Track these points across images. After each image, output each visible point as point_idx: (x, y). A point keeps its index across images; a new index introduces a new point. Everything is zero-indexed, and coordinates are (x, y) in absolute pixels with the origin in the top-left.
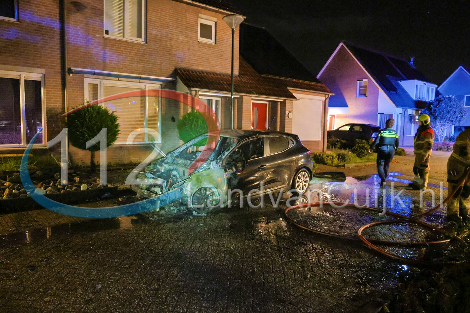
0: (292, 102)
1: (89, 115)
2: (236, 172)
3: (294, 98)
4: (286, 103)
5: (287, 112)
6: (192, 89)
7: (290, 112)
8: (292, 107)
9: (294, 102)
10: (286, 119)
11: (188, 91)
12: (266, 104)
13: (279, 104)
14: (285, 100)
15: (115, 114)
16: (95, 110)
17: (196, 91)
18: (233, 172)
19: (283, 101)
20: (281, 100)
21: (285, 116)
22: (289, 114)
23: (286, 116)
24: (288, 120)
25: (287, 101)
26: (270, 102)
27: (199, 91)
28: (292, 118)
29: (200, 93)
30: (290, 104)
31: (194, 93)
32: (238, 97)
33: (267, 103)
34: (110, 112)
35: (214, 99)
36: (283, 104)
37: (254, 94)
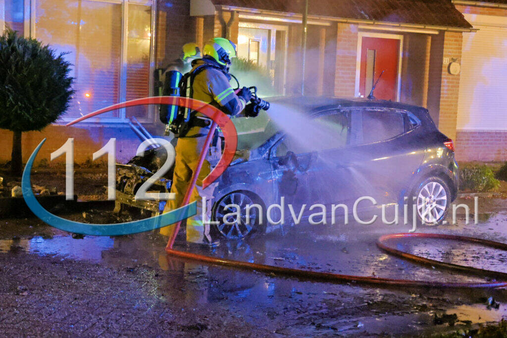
0: (462, 37)
1: (16, 58)
2: (294, 170)
3: (467, 26)
4: (445, 38)
5: (446, 61)
6: (223, 8)
7: (454, 60)
8: (461, 49)
9: (467, 35)
10: (443, 76)
11: (216, 13)
12: (398, 41)
13: (429, 39)
14: (442, 33)
15: (66, 58)
16: (28, 48)
17: (232, 12)
18: (289, 170)
19: (437, 33)
20: (431, 30)
21: (441, 71)
22: (450, 64)
23: (444, 69)
24: (447, 78)
25: (446, 33)
26: (408, 37)
27: (238, 12)
28: (459, 75)
29: (241, 16)
30: (456, 40)
31: (227, 16)
32: (328, 24)
33: (400, 37)
34: (56, 55)
35: (274, 29)
36: (439, 41)
37: (363, 18)
